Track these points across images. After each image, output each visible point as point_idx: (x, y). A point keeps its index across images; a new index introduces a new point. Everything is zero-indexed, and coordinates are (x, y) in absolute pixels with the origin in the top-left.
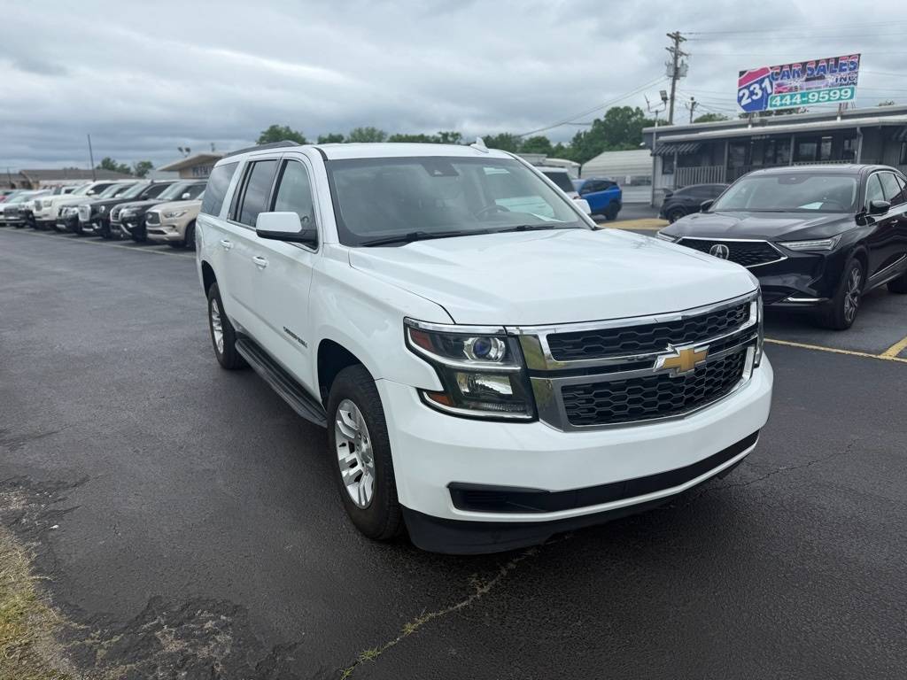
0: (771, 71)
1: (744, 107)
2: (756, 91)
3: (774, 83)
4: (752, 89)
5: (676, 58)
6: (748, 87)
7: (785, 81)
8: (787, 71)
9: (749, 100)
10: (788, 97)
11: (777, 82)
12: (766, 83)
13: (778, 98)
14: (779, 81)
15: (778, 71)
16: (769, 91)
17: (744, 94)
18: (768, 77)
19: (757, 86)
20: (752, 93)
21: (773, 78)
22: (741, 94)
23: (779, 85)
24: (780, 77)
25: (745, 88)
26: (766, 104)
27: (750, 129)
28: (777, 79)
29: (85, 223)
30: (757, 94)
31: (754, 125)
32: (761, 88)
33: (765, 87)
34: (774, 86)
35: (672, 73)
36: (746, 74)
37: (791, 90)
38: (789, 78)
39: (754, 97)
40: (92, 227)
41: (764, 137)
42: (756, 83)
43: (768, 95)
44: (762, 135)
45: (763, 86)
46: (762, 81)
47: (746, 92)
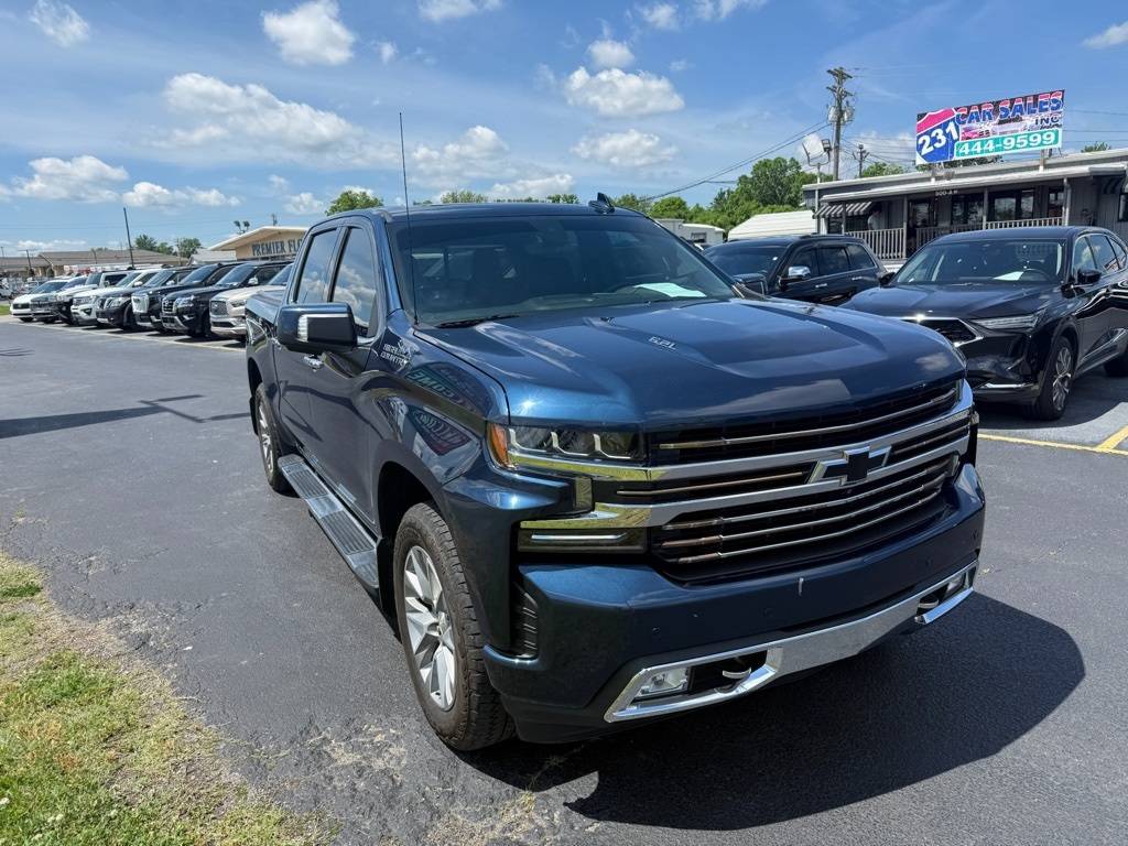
0: (956, 113)
1: (925, 157)
2: (938, 138)
3: (961, 127)
4: (933, 134)
5: (839, 99)
6: (929, 133)
7: (974, 124)
8: (976, 113)
9: (931, 149)
10: (979, 144)
11: (965, 126)
12: (951, 127)
13: (966, 146)
14: (967, 125)
15: (965, 113)
16: (955, 136)
17: (924, 141)
18: (953, 120)
19: (940, 131)
20: (934, 140)
21: (958, 121)
22: (920, 142)
23: (967, 130)
24: (967, 119)
25: (925, 134)
26: (952, 153)
27: (933, 183)
28: (964, 123)
30: (940, 141)
31: (938, 178)
32: (945, 134)
33: (950, 132)
34: (961, 131)
35: (835, 117)
36: (926, 118)
37: (981, 135)
38: (978, 121)
39: (937, 145)
41: (951, 193)
42: (939, 127)
43: (954, 141)
44: (948, 191)
45: (947, 131)
46: (945, 126)
47: (927, 138)
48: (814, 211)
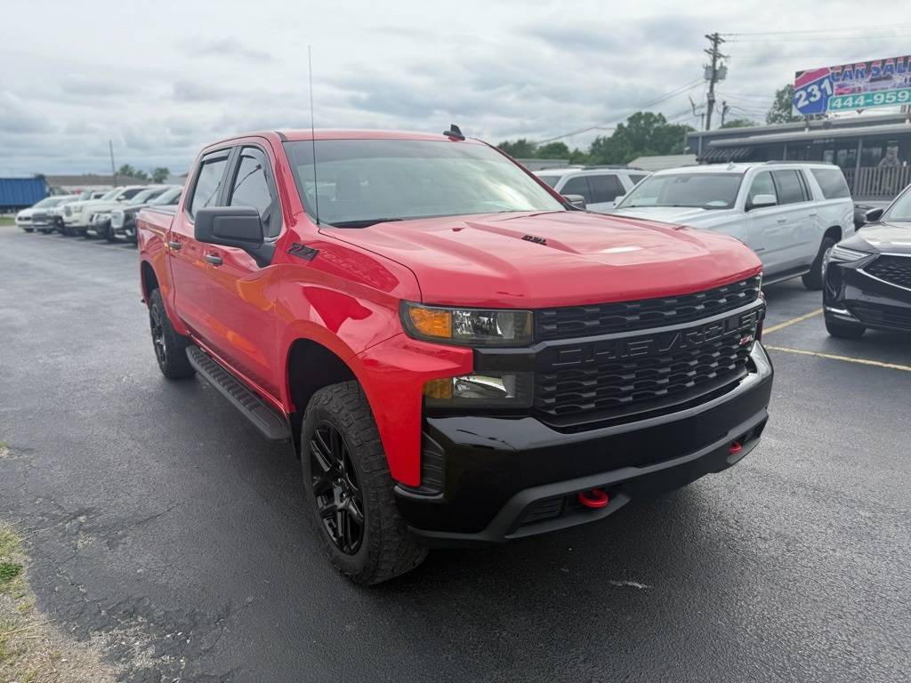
0: (831, 71)
1: (801, 110)
2: (814, 93)
3: (835, 84)
4: (809, 90)
5: (714, 61)
6: (805, 89)
7: (847, 81)
8: (849, 71)
9: (807, 103)
10: (851, 99)
11: (837, 83)
12: (826, 84)
13: (839, 100)
14: (841, 82)
15: (840, 71)
16: (829, 92)
17: (801, 96)
18: (828, 77)
19: (815, 87)
20: (810, 95)
21: (833, 78)
22: (797, 96)
23: (840, 87)
24: (841, 78)
25: (803, 89)
26: (826, 106)
27: (807, 133)
28: (838, 80)
29: (118, 229)
30: (815, 96)
31: (811, 128)
32: (820, 90)
33: (825, 88)
34: (835, 88)
35: (711, 75)
36: (802, 75)
37: (853, 91)
38: (851, 78)
39: (812, 99)
40: (125, 234)
41: (827, 141)
42: (814, 84)
43: (828, 96)
44: (825, 139)
45: (823, 87)
46: (821, 82)
47: (804, 94)
48: (697, 154)
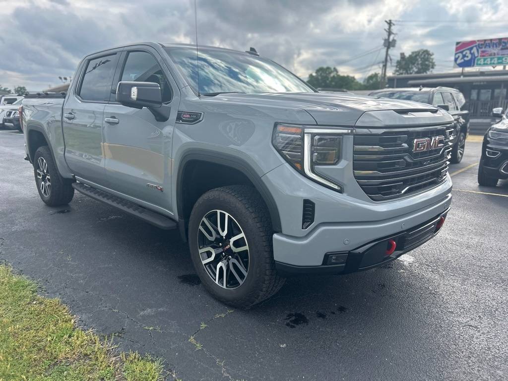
0: (478, 43)
1: (458, 65)
2: (467, 55)
3: (480, 50)
4: (464, 53)
5: (389, 35)
6: (462, 52)
7: (487, 49)
8: (489, 43)
9: (463, 60)
10: (489, 60)
11: (482, 50)
12: (474, 50)
13: (482, 60)
15: (483, 43)
16: (476, 55)
17: (459, 57)
18: (476, 46)
19: (468, 52)
20: (464, 56)
21: (479, 47)
22: (457, 56)
23: (483, 52)
24: (484, 47)
25: (460, 52)
26: (474, 63)
28: (482, 48)
30: (467, 57)
31: (465, 76)
32: (471, 53)
33: (474, 53)
34: (480, 52)
35: (387, 44)
36: (460, 44)
37: (491, 55)
38: (490, 47)
39: (466, 59)
42: (468, 49)
43: (475, 57)
45: (472, 52)
46: (472, 49)
47: (461, 55)
